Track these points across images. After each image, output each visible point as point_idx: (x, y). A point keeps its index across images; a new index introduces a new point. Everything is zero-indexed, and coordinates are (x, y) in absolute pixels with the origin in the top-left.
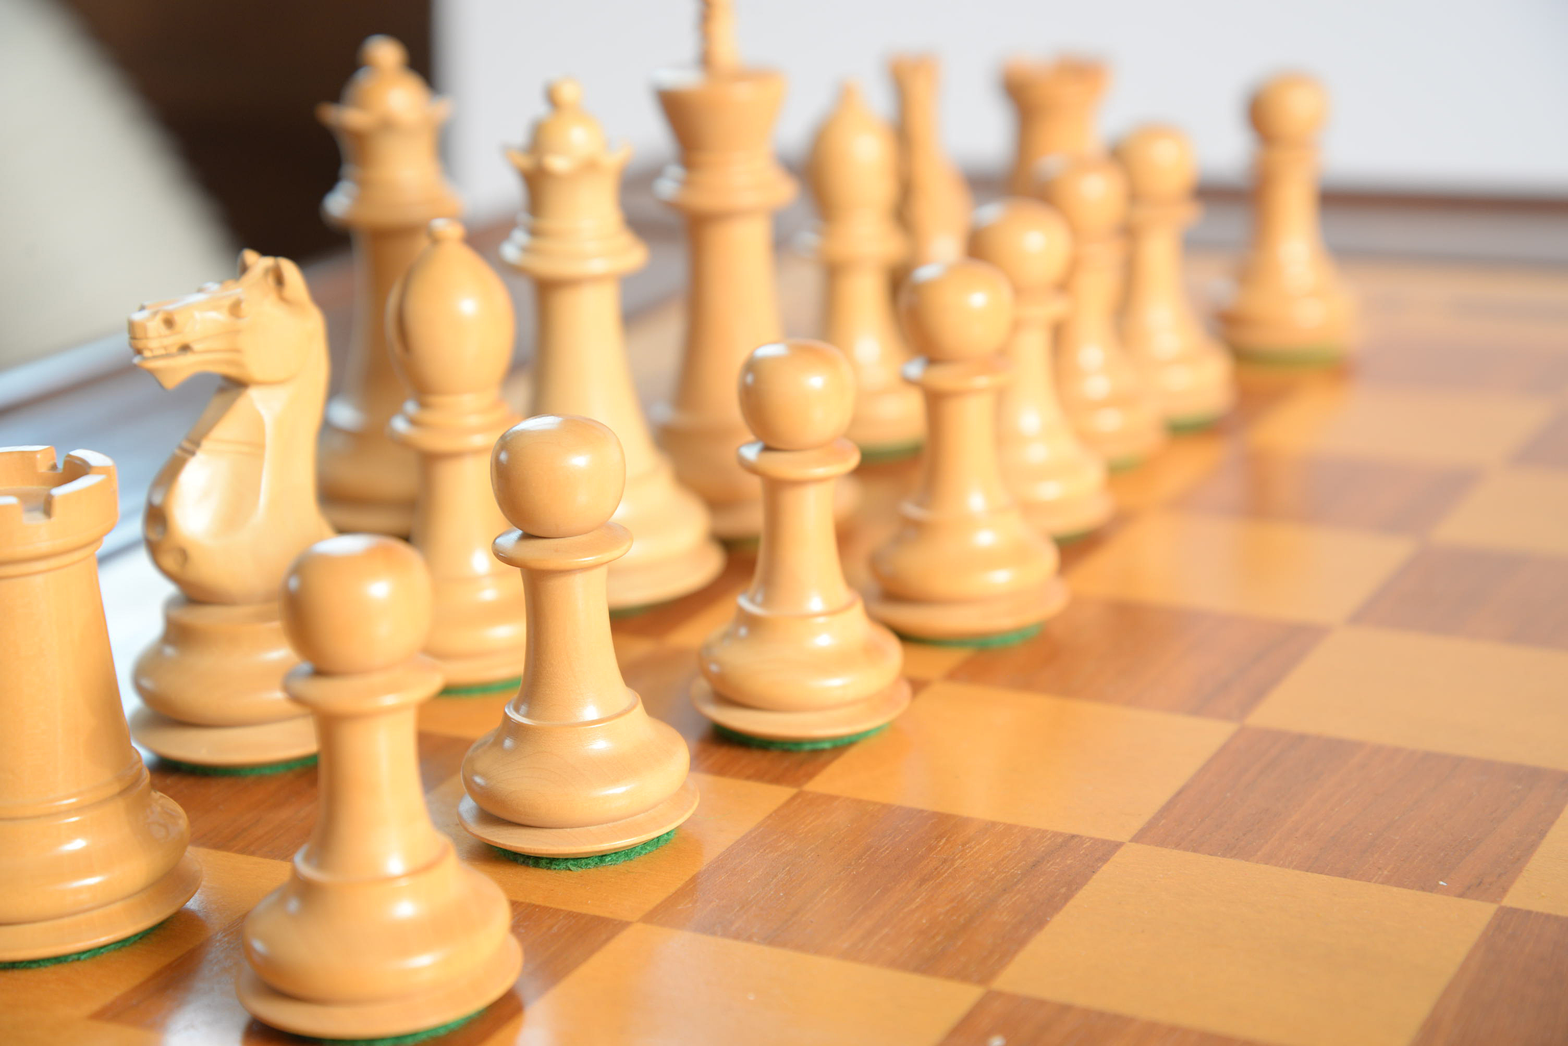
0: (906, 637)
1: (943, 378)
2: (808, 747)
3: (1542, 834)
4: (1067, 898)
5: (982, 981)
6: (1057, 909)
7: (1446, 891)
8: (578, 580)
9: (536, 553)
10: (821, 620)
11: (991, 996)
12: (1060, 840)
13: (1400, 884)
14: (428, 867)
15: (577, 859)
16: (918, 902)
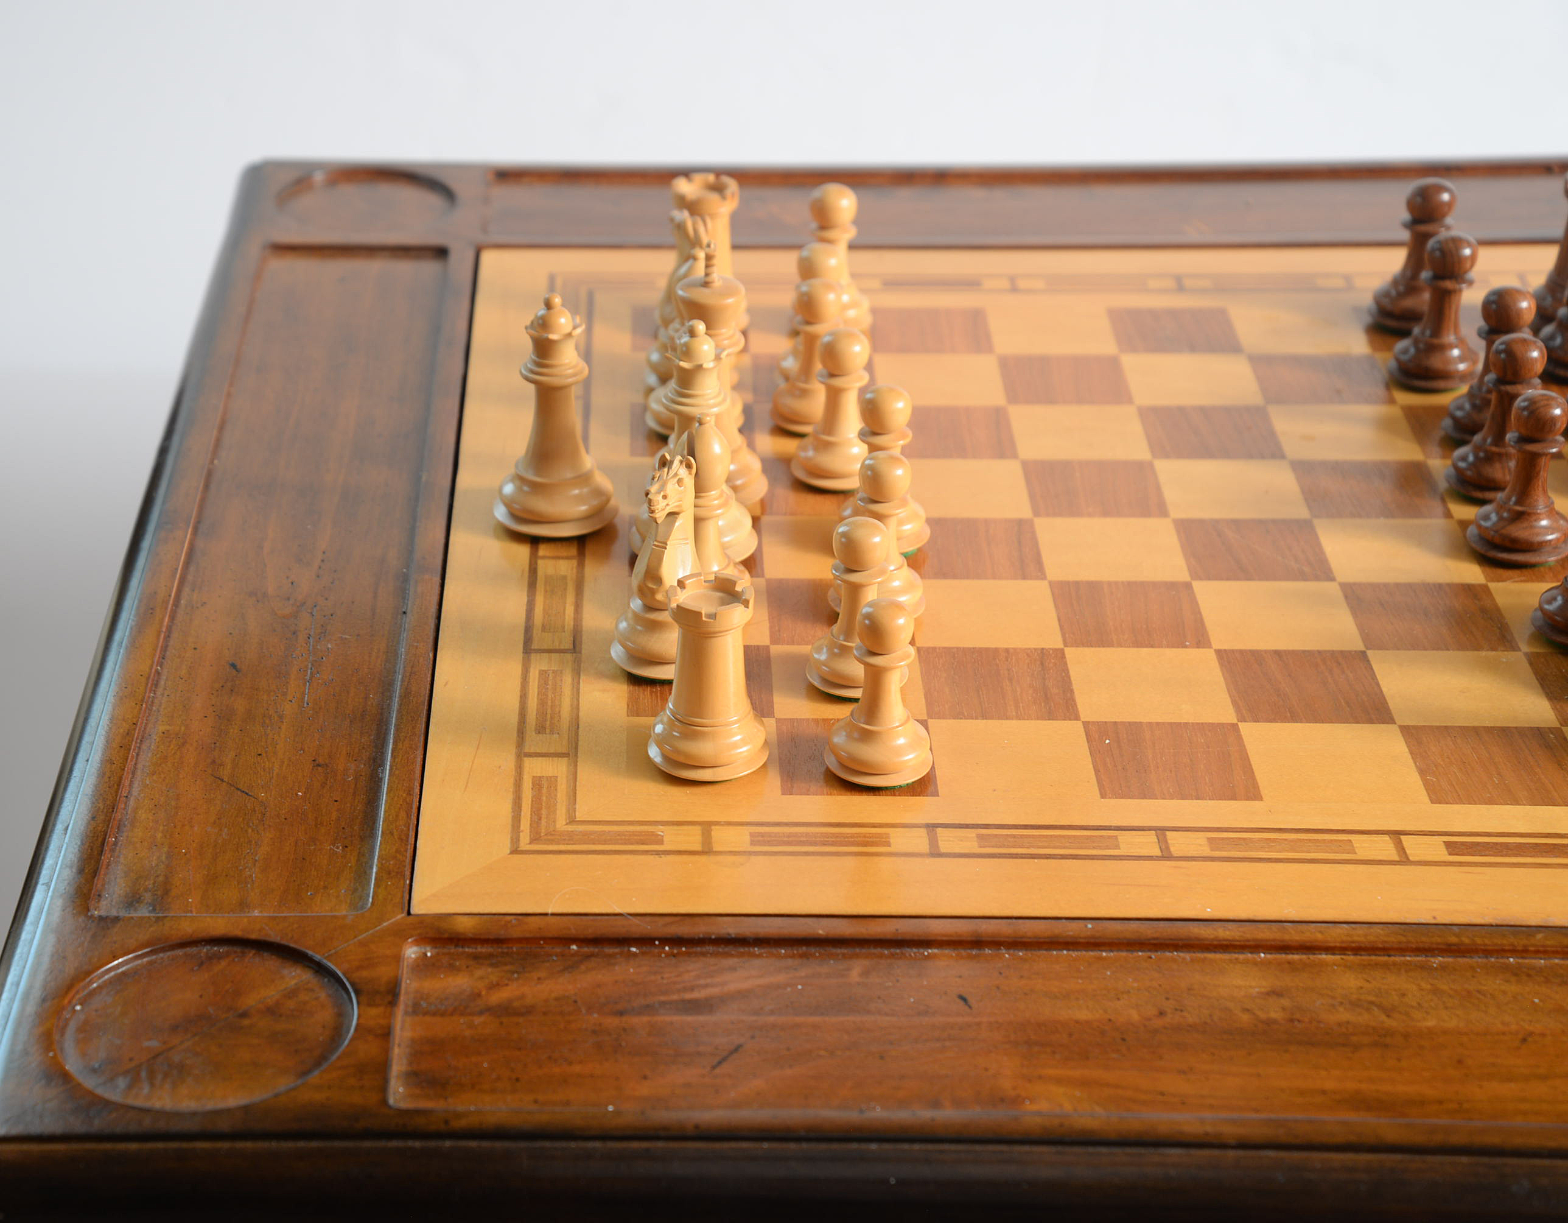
4: (1068, 677)
5: (1077, 719)
7: (1191, 647)
11: (1086, 724)
12: (1038, 652)
16: (1019, 690)
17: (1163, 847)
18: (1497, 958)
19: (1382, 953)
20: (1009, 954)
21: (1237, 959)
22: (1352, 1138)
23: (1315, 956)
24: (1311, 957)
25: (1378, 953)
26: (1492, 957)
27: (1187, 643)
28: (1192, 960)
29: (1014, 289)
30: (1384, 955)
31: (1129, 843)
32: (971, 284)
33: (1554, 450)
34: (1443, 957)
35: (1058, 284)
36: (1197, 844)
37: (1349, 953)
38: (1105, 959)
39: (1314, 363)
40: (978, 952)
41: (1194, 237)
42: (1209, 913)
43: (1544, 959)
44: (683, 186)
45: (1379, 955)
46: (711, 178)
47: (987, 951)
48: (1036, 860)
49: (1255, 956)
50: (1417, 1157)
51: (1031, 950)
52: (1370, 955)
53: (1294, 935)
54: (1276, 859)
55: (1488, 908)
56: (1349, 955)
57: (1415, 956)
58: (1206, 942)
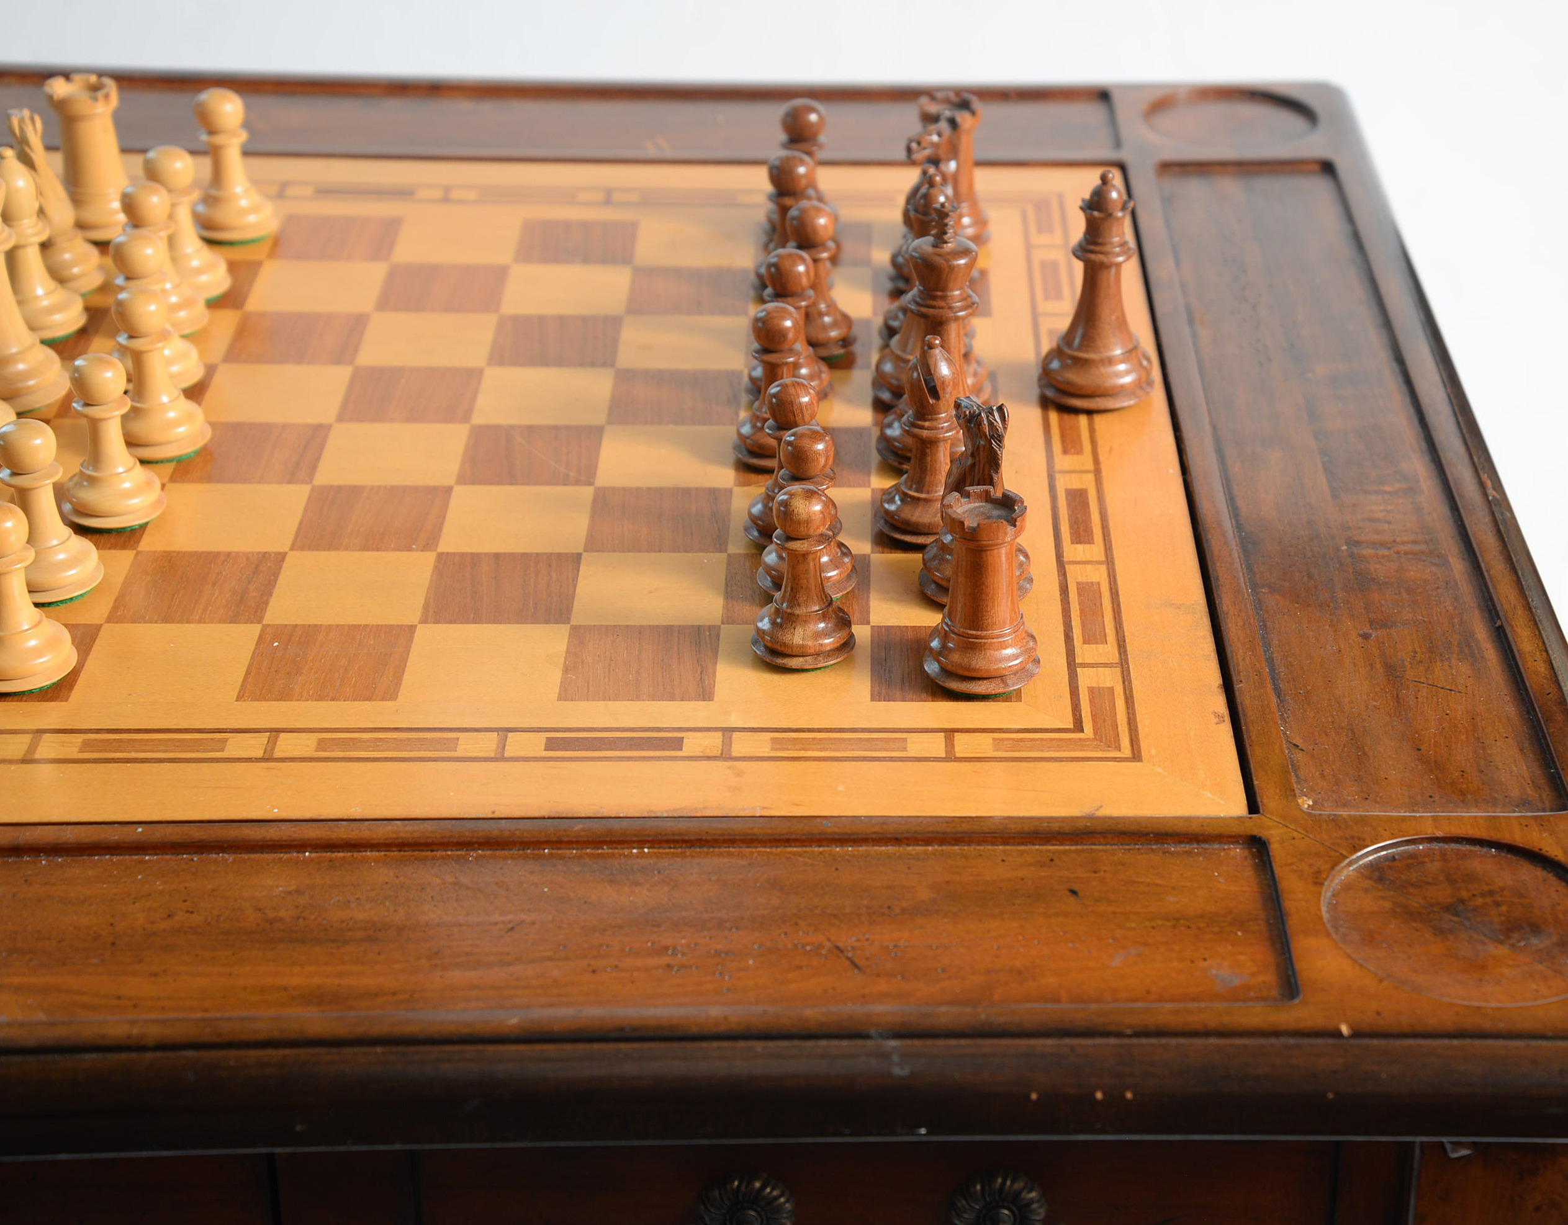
0: (143, 462)
1: (137, 344)
2: (129, 529)
3: (444, 517)
4: (276, 580)
5: (259, 622)
6: (274, 586)
7: (417, 550)
8: (41, 490)
9: (20, 481)
10: (124, 474)
11: (265, 627)
12: (260, 555)
13: (399, 550)
14: (39, 623)
15: (61, 602)
16: (217, 593)
17: (269, 749)
18: (534, 850)
19: (425, 849)
20: (47, 861)
21: (280, 859)
22: (276, 1034)
23: (361, 854)
24: (355, 854)
25: (422, 848)
26: (528, 849)
27: (414, 547)
28: (234, 861)
29: (445, 200)
30: (427, 851)
31: (237, 746)
32: (404, 193)
33: (791, 360)
34: (483, 850)
35: (491, 195)
36: (305, 745)
37: (394, 849)
38: (146, 862)
39: (694, 276)
40: (16, 859)
41: (652, 152)
42: (275, 813)
43: (577, 849)
44: (59, 88)
45: (423, 851)
46: (93, 79)
47: (26, 858)
48: (129, 765)
49: (300, 855)
50: (334, 1050)
51: (73, 856)
52: (414, 851)
53: (343, 833)
54: (374, 758)
55: (549, 802)
56: (394, 851)
57: (457, 850)
58: (253, 843)
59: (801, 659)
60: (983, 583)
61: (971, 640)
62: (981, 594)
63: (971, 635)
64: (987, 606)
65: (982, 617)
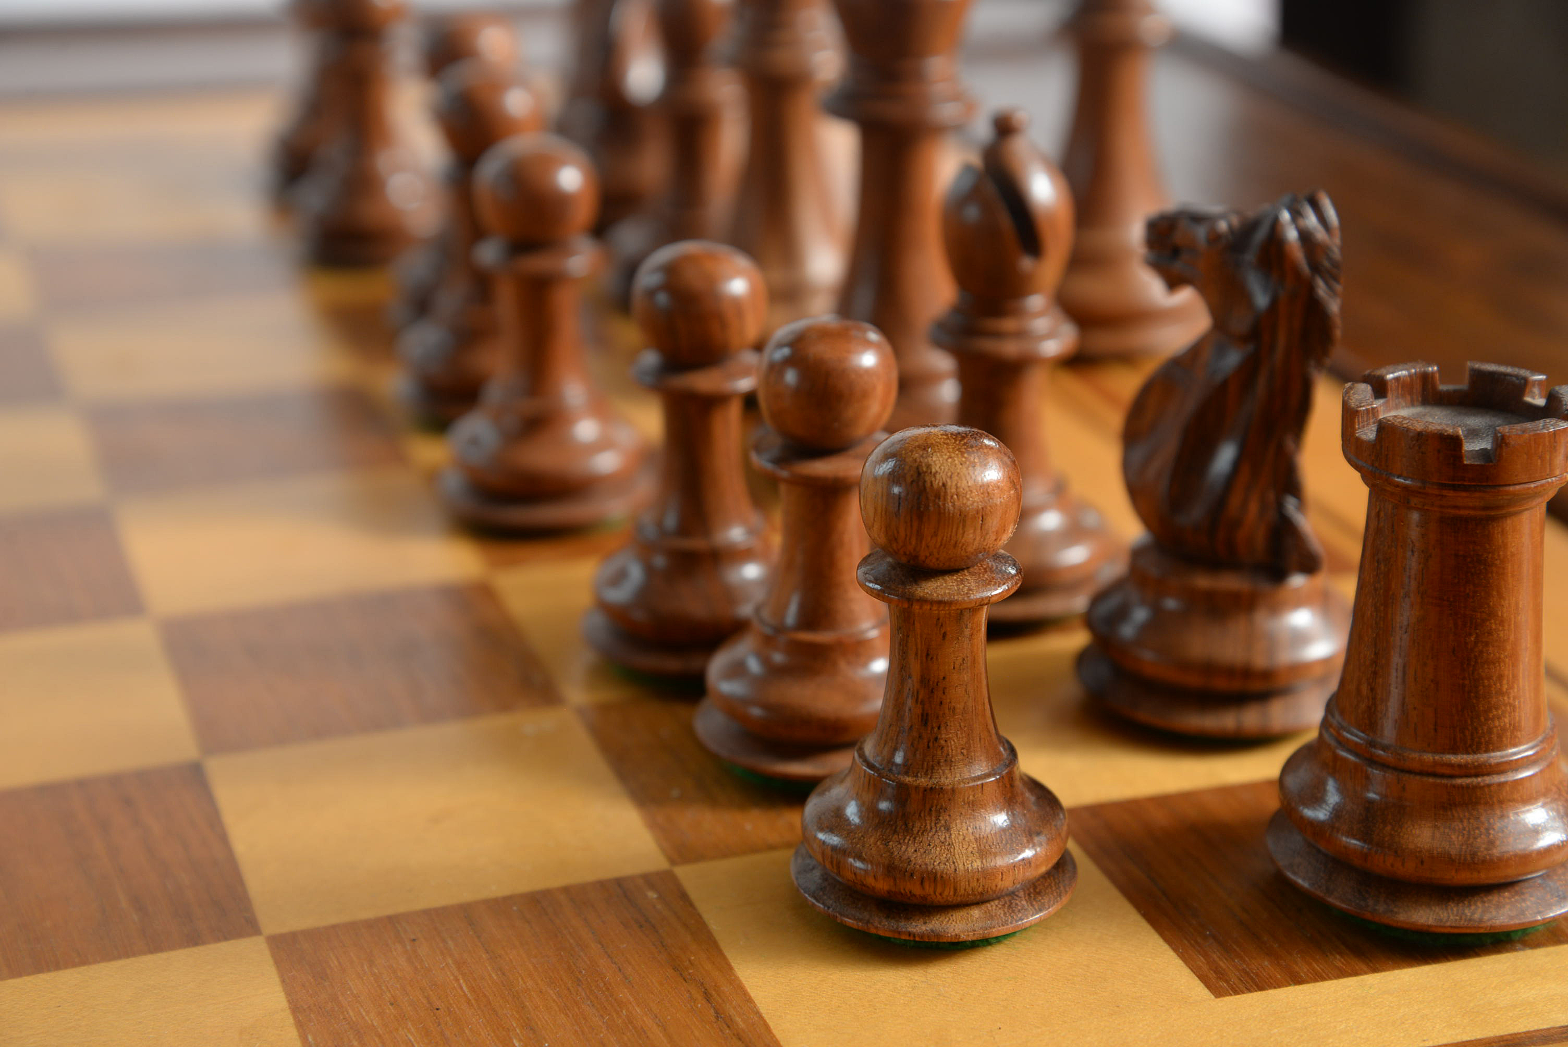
59: (976, 912)
60: (1492, 614)
61: (1459, 781)
62: (1487, 644)
63: (1460, 766)
64: (1501, 677)
65: (1489, 710)
